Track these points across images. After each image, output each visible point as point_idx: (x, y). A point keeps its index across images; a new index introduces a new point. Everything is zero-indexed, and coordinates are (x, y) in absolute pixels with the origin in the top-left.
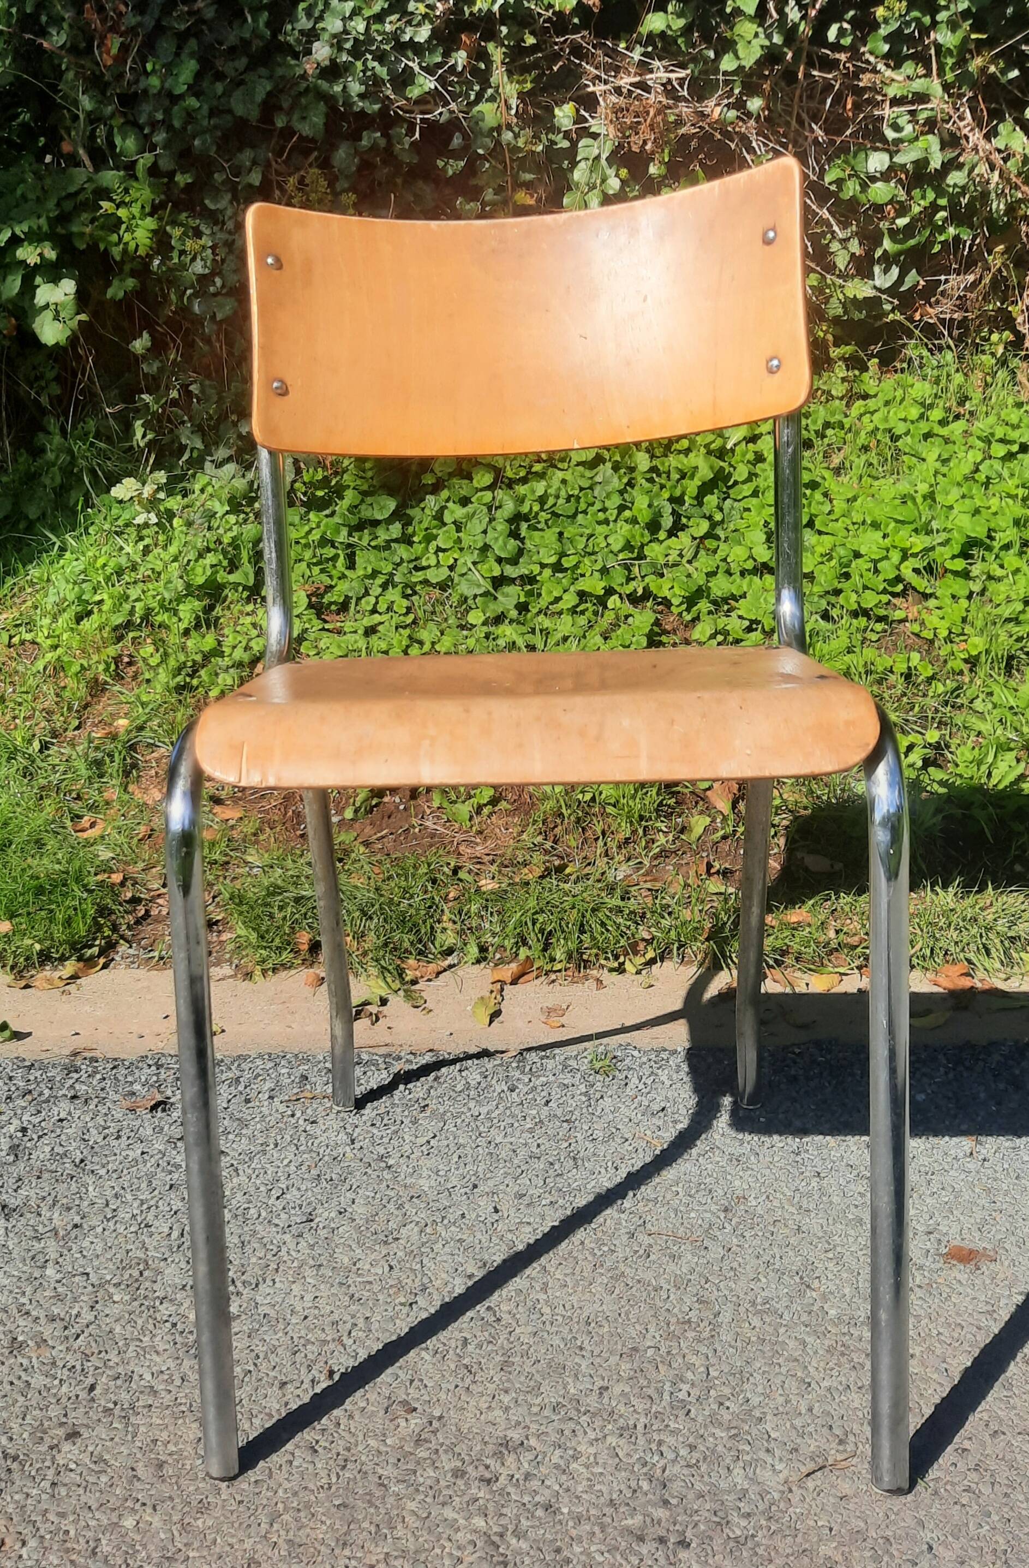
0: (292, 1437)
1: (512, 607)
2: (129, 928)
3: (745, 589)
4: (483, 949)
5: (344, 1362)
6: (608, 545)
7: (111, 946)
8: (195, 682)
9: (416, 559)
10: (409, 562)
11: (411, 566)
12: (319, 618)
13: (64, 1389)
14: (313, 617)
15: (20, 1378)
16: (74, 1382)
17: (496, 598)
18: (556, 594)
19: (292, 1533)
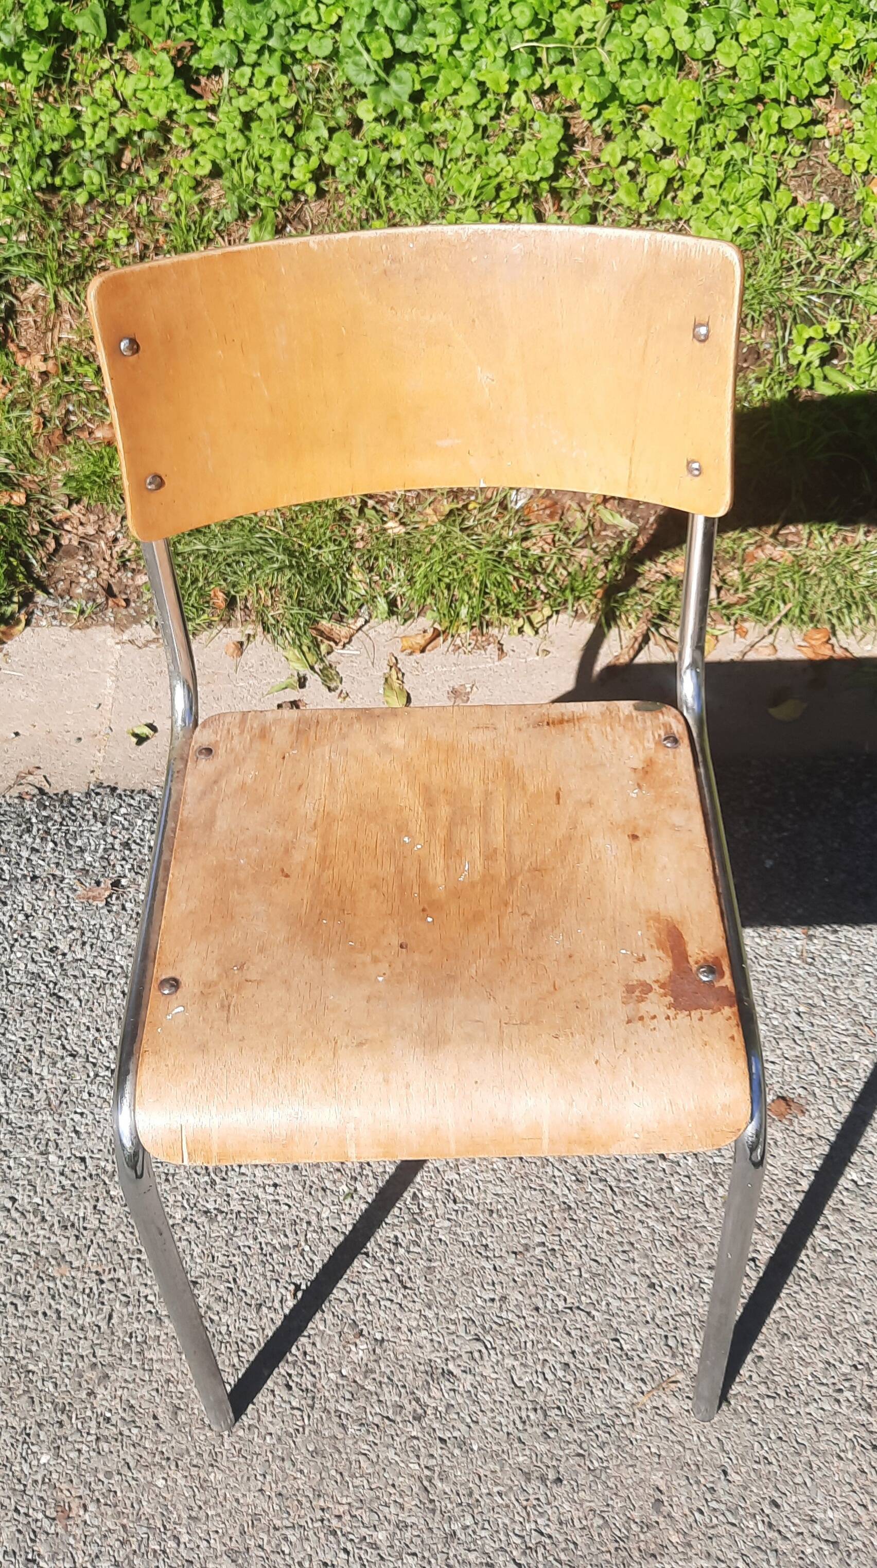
0: (271, 1373)
1: (405, 98)
2: (43, 566)
3: (661, 94)
4: (392, 604)
5: (305, 1275)
6: (513, 18)
7: (27, 599)
8: (58, 181)
9: (294, 14)
10: (287, 17)
11: (289, 23)
12: (190, 92)
13: (88, 1318)
14: (181, 91)
15: (50, 1307)
16: (94, 1311)
17: (387, 84)
18: (455, 84)
19: (280, 1485)
